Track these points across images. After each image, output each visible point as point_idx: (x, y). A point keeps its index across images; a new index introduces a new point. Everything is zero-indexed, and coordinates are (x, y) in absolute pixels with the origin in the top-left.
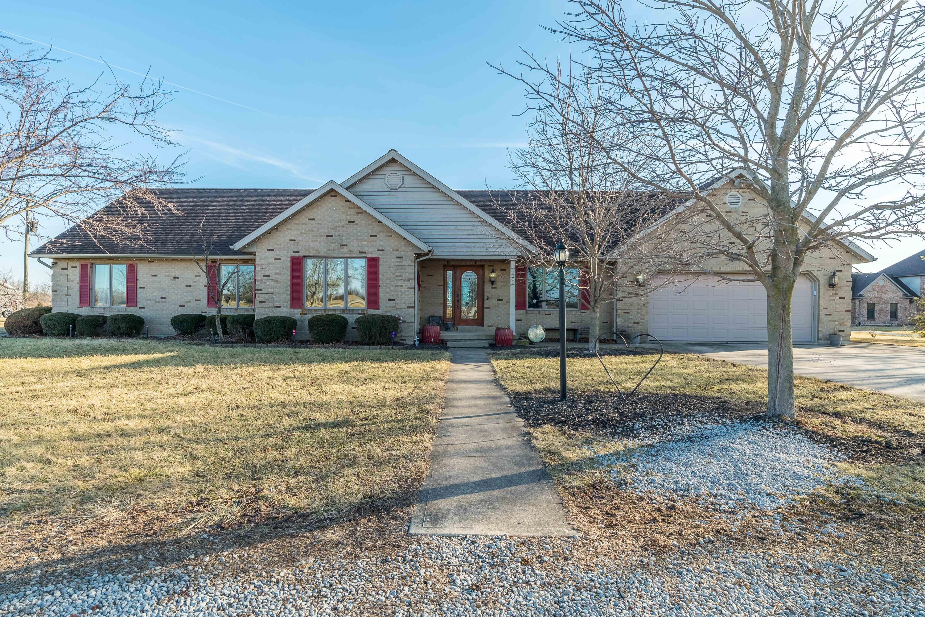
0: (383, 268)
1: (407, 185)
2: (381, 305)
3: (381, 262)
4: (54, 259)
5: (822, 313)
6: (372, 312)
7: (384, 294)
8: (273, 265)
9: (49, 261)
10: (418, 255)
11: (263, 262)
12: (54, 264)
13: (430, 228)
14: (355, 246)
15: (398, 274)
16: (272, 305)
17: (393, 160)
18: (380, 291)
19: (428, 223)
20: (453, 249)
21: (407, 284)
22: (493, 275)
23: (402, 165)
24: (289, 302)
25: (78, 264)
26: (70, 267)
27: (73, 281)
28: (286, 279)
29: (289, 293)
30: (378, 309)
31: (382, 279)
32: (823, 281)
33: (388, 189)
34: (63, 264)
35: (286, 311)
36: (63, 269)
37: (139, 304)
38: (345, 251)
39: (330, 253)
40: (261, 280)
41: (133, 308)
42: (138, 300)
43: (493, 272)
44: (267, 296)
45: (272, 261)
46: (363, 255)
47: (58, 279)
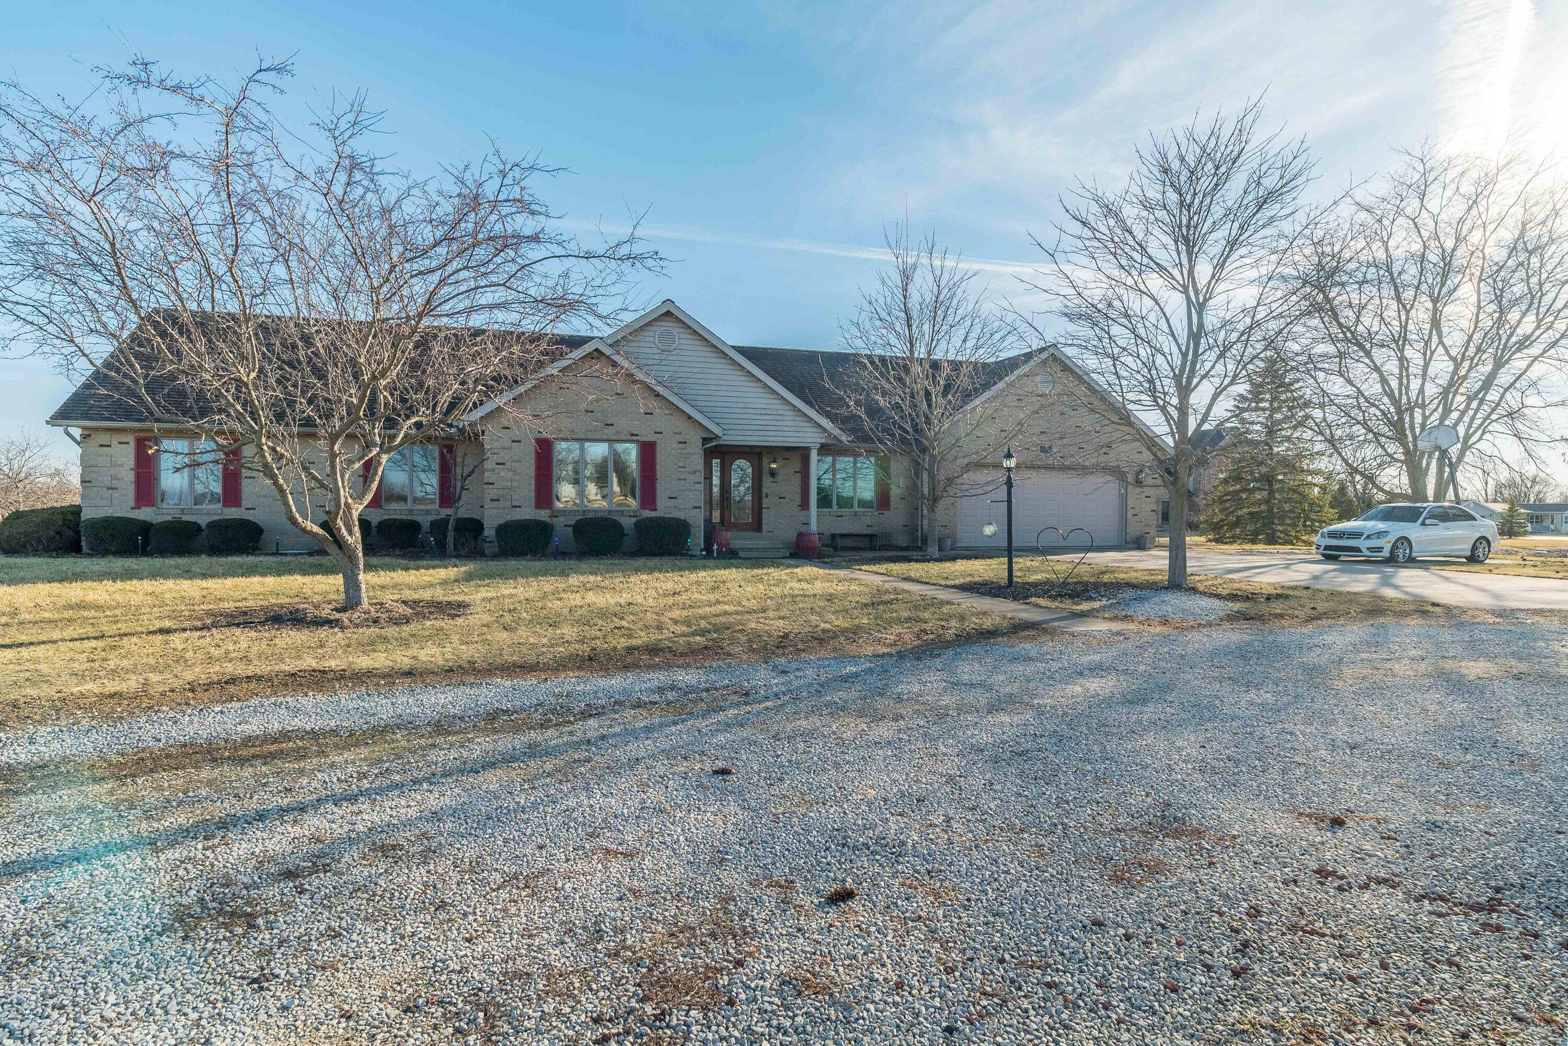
0: (661, 457)
1: (684, 347)
2: (658, 504)
3: (658, 448)
4: (84, 428)
5: (1130, 513)
6: (647, 514)
7: (662, 490)
8: (509, 449)
9: (77, 432)
10: (705, 440)
11: (495, 444)
12: (85, 437)
13: (713, 404)
14: (624, 425)
15: (681, 464)
16: (508, 504)
17: (668, 313)
18: (658, 486)
19: (711, 398)
20: (742, 432)
21: (692, 477)
22: (774, 466)
23: (678, 320)
24: (533, 500)
25: (131, 439)
26: (114, 443)
27: (122, 466)
28: (529, 468)
29: (533, 487)
30: (655, 510)
31: (660, 470)
32: (1130, 478)
33: (657, 351)
34: (105, 438)
35: (528, 512)
36: (101, 446)
37: (245, 504)
38: (610, 431)
39: (590, 435)
40: (493, 470)
41: (233, 509)
42: (244, 496)
43: (774, 462)
44: (500, 492)
45: (508, 444)
46: (635, 438)
47: (93, 462)
